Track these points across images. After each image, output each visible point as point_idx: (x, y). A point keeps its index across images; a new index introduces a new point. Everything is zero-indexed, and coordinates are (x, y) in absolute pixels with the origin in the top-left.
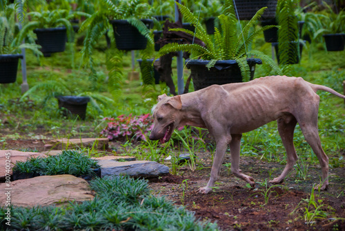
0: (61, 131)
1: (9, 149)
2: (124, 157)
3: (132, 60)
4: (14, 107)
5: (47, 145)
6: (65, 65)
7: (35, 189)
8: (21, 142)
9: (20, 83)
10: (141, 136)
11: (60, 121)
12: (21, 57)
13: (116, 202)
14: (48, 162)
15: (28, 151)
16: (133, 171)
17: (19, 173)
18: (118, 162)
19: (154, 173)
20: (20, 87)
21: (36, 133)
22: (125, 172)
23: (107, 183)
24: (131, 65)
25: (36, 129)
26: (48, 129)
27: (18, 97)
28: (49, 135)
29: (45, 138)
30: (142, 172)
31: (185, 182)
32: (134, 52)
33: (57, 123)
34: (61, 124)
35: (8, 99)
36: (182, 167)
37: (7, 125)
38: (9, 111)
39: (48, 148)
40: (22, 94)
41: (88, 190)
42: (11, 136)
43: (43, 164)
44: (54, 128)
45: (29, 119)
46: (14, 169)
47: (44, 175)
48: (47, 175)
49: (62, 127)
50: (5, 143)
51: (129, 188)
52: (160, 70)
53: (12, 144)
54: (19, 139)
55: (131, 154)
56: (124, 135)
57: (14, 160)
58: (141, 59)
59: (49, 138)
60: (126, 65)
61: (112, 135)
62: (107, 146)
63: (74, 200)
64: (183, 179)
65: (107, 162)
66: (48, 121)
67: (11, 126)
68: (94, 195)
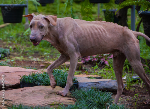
0: (50, 56)
1: (17, 66)
2: (93, 76)
3: (98, 10)
4: (19, 38)
5: (41, 65)
6: (52, 12)
7: (36, 94)
8: (24, 62)
9: (24, 23)
10: (105, 62)
11: (49, 49)
12: (26, 6)
13: (91, 107)
14: (44, 77)
15: (30, 69)
16: (100, 86)
17: (24, 83)
18: (90, 79)
19: (114, 88)
20: (24, 25)
21: (34, 56)
22: (94, 86)
23: (83, 93)
24: (97, 13)
25: (33, 54)
26: (42, 54)
27: (22, 32)
28: (42, 58)
29: (40, 60)
30: (106, 87)
31: (136, 96)
32: (100, 5)
33: (47, 50)
34: (50, 51)
35: (16, 33)
36: (134, 85)
37: (15, 50)
38: (16, 41)
39: (43, 67)
40: (25, 30)
41: (71, 97)
42: (18, 58)
43: (40, 78)
44: (46, 54)
45: (29, 47)
46: (21, 80)
47: (40, 85)
48: (43, 85)
49: (51, 53)
50: (14, 62)
51: (99, 98)
52: (119, 17)
53: (19, 63)
54: (23, 60)
55: (99, 74)
56: (93, 61)
57: (21, 74)
58: (105, 9)
59: (42, 61)
60: (93, 13)
61: (84, 60)
62: (82, 67)
63: (62, 104)
64: (135, 93)
65: (82, 78)
66: (42, 49)
67: (18, 51)
68: (75, 101)
